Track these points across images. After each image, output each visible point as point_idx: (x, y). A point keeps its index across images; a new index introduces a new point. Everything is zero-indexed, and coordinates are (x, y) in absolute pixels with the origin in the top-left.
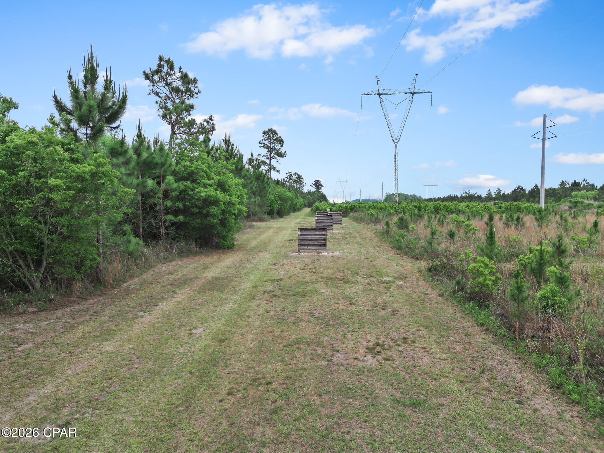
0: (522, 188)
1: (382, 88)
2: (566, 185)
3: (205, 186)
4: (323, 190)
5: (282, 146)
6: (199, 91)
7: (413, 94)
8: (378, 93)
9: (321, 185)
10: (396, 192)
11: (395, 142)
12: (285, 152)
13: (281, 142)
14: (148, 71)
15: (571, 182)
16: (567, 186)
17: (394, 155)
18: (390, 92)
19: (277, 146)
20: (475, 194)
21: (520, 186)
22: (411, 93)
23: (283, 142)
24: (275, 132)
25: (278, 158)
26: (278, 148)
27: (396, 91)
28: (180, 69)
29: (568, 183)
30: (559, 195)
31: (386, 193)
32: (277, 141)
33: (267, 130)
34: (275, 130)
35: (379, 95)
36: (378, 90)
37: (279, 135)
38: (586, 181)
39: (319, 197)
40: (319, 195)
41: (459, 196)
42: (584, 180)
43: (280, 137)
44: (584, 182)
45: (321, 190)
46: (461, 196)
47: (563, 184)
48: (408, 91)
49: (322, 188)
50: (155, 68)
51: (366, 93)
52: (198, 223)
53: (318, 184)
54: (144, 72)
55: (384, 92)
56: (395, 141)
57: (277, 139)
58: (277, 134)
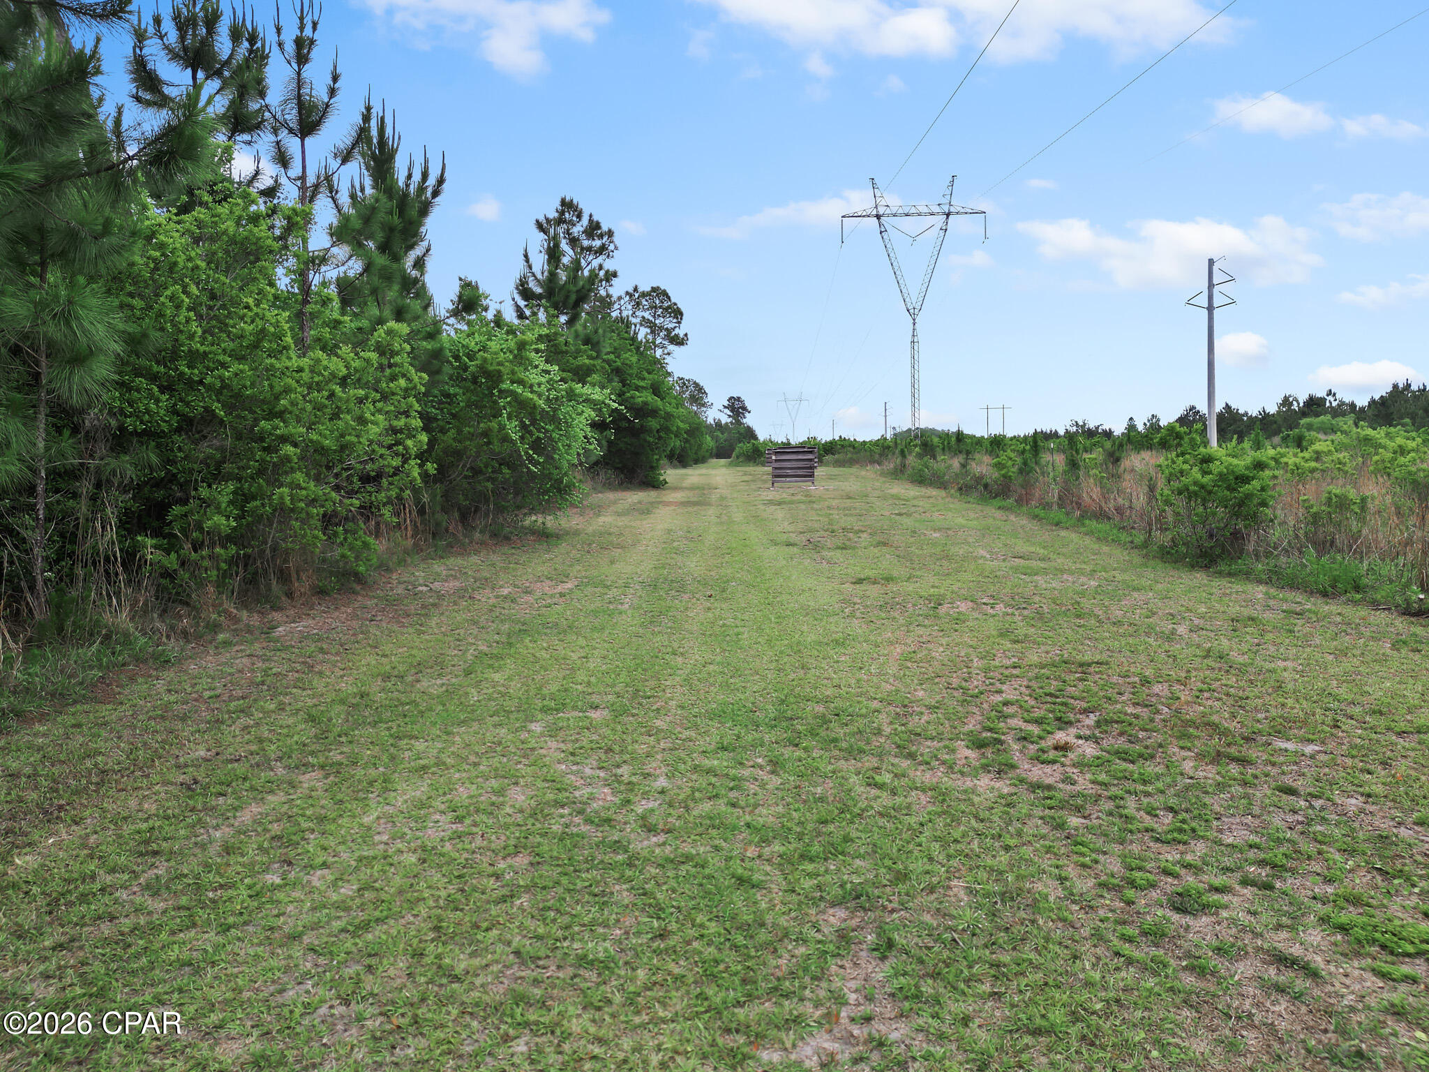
0: (1199, 412)
1: (883, 203)
2: (1291, 404)
3: (637, 388)
4: (749, 420)
5: (679, 323)
6: (616, 248)
7: (948, 215)
8: (875, 212)
9: (745, 409)
10: (917, 426)
11: (913, 313)
12: (686, 335)
13: (677, 314)
14: (542, 219)
15: (1303, 398)
16: (1295, 406)
17: (910, 339)
18: (901, 211)
19: (669, 323)
20: (1097, 428)
21: (1192, 408)
22: (944, 213)
23: (681, 314)
24: (665, 293)
25: (671, 347)
26: (672, 325)
27: (913, 210)
28: (591, 216)
29: (1297, 401)
30: (1275, 426)
31: (894, 428)
32: (670, 313)
33: (649, 289)
34: (665, 291)
35: (878, 217)
36: (876, 207)
37: (673, 300)
38: (1334, 395)
39: (741, 434)
40: (742, 431)
41: (1062, 432)
42: (1330, 393)
43: (675, 304)
44: (1331, 398)
45: (745, 421)
46: (1067, 432)
47: (1286, 401)
48: (936, 209)
49: (747, 414)
50: (553, 215)
51: (850, 212)
52: (626, 443)
53: (737, 407)
54: (537, 221)
55: (888, 211)
56: (912, 311)
57: (669, 307)
58: (669, 298)
